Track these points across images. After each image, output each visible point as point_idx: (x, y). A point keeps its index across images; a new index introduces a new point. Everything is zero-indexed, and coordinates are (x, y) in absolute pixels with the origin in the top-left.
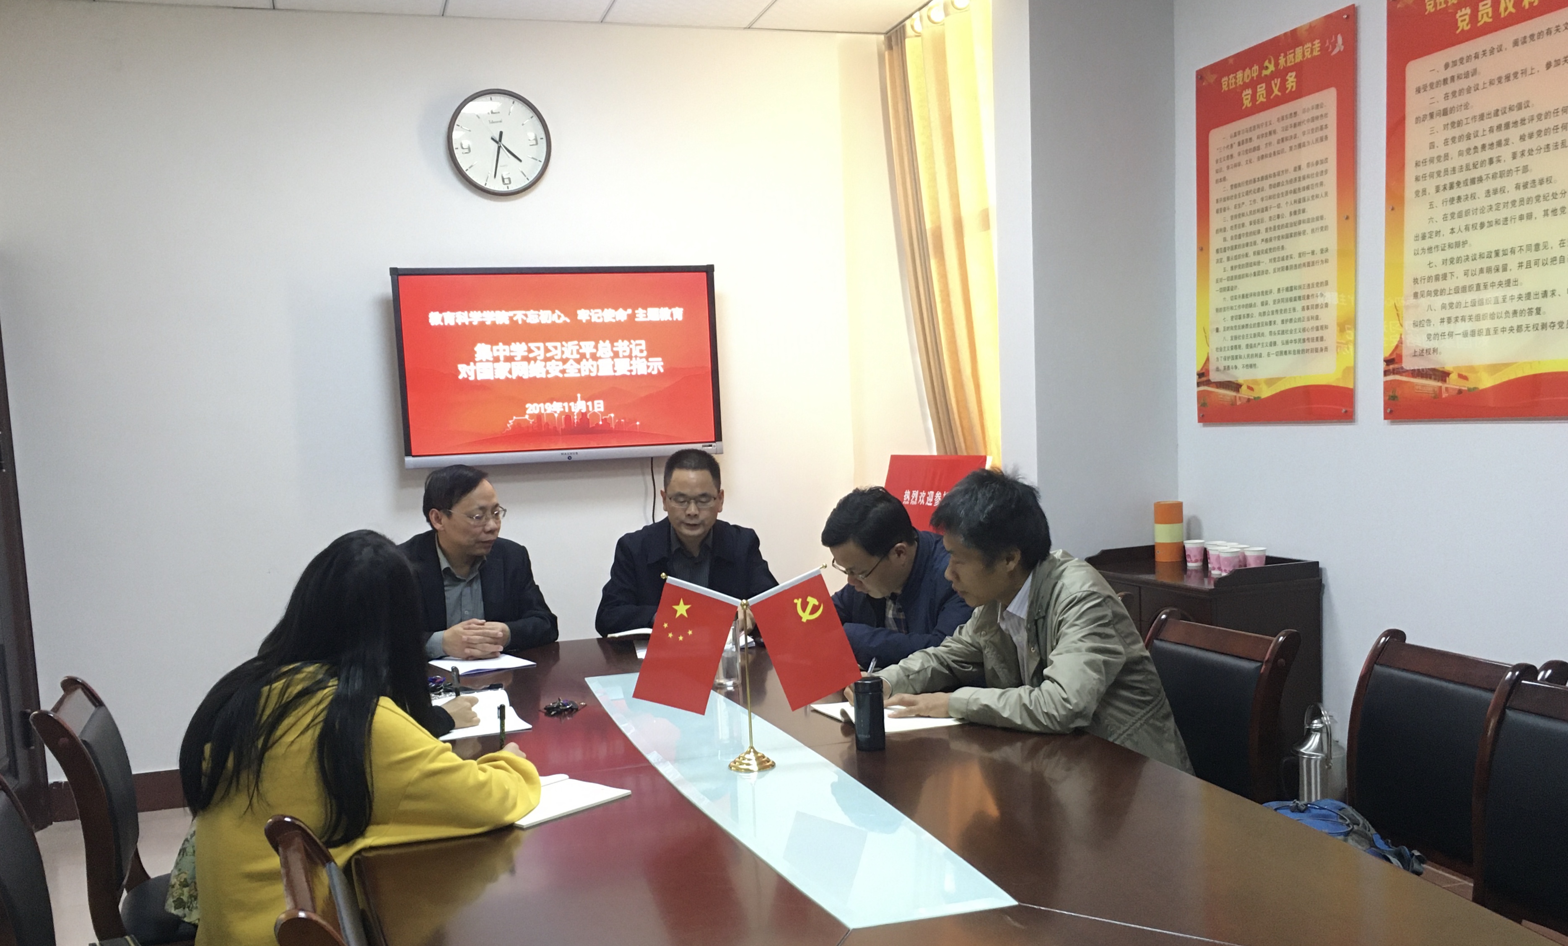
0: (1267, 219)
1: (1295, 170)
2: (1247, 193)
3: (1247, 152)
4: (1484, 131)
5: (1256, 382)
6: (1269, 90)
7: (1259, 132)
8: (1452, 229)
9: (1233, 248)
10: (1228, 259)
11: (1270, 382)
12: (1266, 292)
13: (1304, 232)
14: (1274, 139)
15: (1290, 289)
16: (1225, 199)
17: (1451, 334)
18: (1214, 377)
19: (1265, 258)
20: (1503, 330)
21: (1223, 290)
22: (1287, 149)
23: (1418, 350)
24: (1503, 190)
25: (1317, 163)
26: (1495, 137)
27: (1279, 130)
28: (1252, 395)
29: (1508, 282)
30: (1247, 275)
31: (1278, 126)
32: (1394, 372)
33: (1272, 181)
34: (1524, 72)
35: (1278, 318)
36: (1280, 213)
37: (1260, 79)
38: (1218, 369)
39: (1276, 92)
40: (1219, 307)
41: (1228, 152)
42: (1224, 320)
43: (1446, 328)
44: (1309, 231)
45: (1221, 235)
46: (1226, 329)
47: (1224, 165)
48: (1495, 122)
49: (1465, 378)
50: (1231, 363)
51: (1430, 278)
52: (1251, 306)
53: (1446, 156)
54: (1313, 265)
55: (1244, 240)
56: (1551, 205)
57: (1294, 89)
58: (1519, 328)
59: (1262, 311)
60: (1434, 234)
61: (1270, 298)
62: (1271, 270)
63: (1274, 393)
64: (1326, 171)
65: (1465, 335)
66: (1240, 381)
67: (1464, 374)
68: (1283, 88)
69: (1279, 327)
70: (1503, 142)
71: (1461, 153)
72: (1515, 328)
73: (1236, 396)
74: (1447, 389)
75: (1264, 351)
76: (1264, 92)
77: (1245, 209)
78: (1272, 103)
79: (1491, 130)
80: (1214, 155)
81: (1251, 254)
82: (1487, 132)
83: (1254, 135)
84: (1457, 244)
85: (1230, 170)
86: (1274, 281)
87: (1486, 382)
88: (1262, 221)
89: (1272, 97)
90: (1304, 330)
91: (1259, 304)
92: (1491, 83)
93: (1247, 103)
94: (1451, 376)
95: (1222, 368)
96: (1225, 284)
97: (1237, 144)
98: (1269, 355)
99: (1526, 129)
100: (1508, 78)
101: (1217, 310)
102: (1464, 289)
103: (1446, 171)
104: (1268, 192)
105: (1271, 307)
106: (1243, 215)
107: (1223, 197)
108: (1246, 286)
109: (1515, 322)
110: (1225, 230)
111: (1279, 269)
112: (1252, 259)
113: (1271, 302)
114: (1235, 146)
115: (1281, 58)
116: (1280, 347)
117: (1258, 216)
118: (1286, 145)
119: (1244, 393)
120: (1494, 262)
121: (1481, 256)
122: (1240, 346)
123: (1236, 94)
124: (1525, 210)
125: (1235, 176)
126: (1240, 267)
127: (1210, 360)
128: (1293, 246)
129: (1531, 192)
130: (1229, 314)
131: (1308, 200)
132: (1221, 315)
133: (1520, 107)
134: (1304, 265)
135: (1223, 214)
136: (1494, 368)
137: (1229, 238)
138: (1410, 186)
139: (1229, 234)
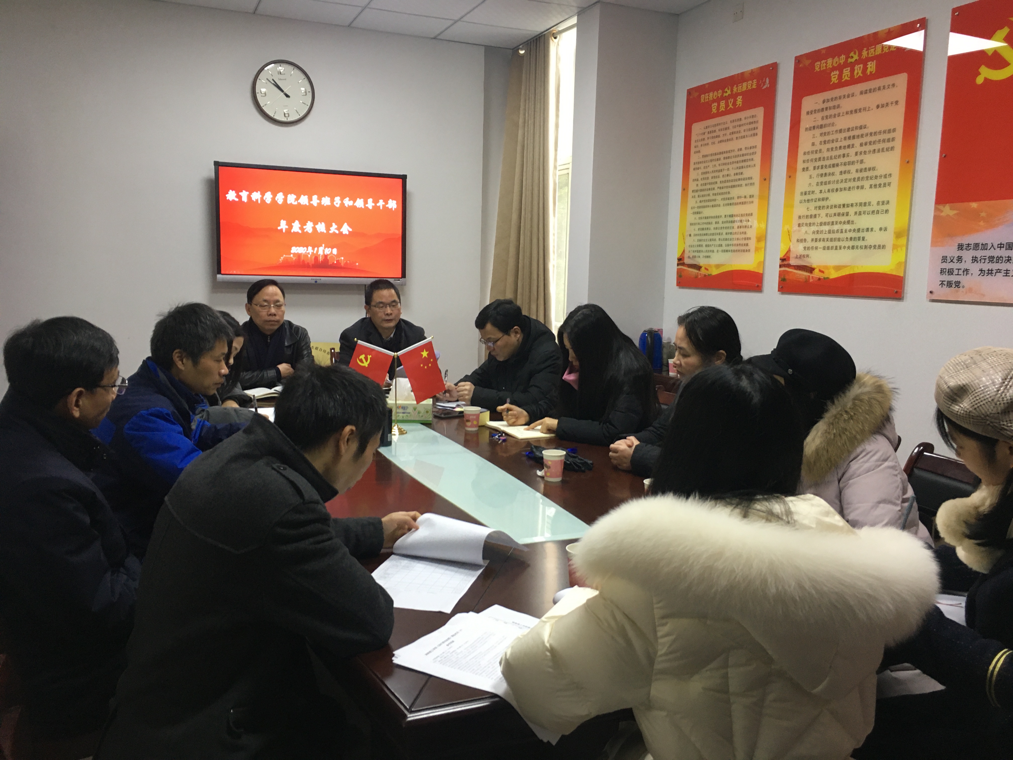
0: (721, 176)
1: (738, 150)
2: (711, 161)
3: (713, 137)
4: (841, 139)
5: (710, 266)
6: (727, 105)
7: (720, 127)
8: (821, 191)
9: (701, 190)
10: (699, 196)
11: (718, 266)
12: (719, 216)
13: (741, 185)
14: (728, 132)
15: (731, 216)
16: (699, 163)
17: (816, 248)
18: (687, 261)
19: (719, 197)
20: (844, 247)
21: (695, 213)
22: (735, 138)
23: (798, 255)
24: (849, 172)
25: (751, 148)
26: (846, 143)
27: (731, 127)
28: (707, 273)
29: (848, 222)
30: (708, 206)
31: (731, 125)
32: (785, 266)
33: (725, 155)
34: (865, 109)
35: (724, 231)
36: (729, 173)
37: (722, 98)
38: (689, 257)
39: (731, 106)
40: (692, 222)
41: (703, 137)
42: (695, 230)
43: (814, 244)
44: (744, 185)
45: (696, 182)
46: (695, 235)
47: (699, 144)
48: (847, 134)
49: (823, 272)
50: (696, 254)
51: (807, 216)
52: (709, 223)
53: (820, 150)
54: (745, 204)
55: (708, 187)
56: (873, 182)
57: (740, 106)
58: (853, 247)
59: (715, 227)
60: (811, 193)
61: (720, 220)
62: (722, 205)
63: (719, 272)
64: (755, 153)
65: (824, 248)
66: (701, 264)
67: (822, 270)
68: (734, 104)
69: (725, 236)
70: (851, 146)
71: (828, 150)
72: (851, 247)
73: (698, 273)
74: (812, 277)
75: (715, 249)
76: (724, 105)
77: (710, 169)
78: (727, 112)
79: (845, 138)
80: (694, 138)
81: (711, 195)
82: (843, 140)
83: (717, 128)
84: (823, 199)
85: (702, 147)
86: (723, 211)
87: (834, 275)
88: (719, 177)
89: (728, 108)
90: (738, 239)
91: (714, 222)
92: (847, 113)
93: (714, 110)
94: (815, 270)
95: (691, 256)
96: (696, 210)
97: (707, 133)
98: (718, 251)
99: (864, 140)
100: (856, 111)
101: (691, 224)
102: (825, 224)
103: (820, 158)
104: (723, 161)
105: (721, 225)
106: (708, 172)
107: (697, 161)
108: (707, 212)
109: (851, 243)
110: (698, 180)
111: (726, 204)
112: (712, 197)
113: (720, 222)
114: (706, 134)
115: (735, 87)
116: (724, 248)
117: (716, 174)
118: (734, 136)
119: (703, 271)
120: (842, 210)
121: (835, 206)
122: (702, 246)
123: (708, 105)
124: (859, 184)
125: (706, 151)
126: (705, 201)
127: (686, 252)
128: (735, 192)
129: (864, 174)
130: (697, 227)
131: (745, 167)
132: (693, 227)
133: (861, 128)
134: (740, 203)
135: (697, 171)
136: (838, 268)
137: (699, 185)
138: (800, 165)
139: (700, 182)
